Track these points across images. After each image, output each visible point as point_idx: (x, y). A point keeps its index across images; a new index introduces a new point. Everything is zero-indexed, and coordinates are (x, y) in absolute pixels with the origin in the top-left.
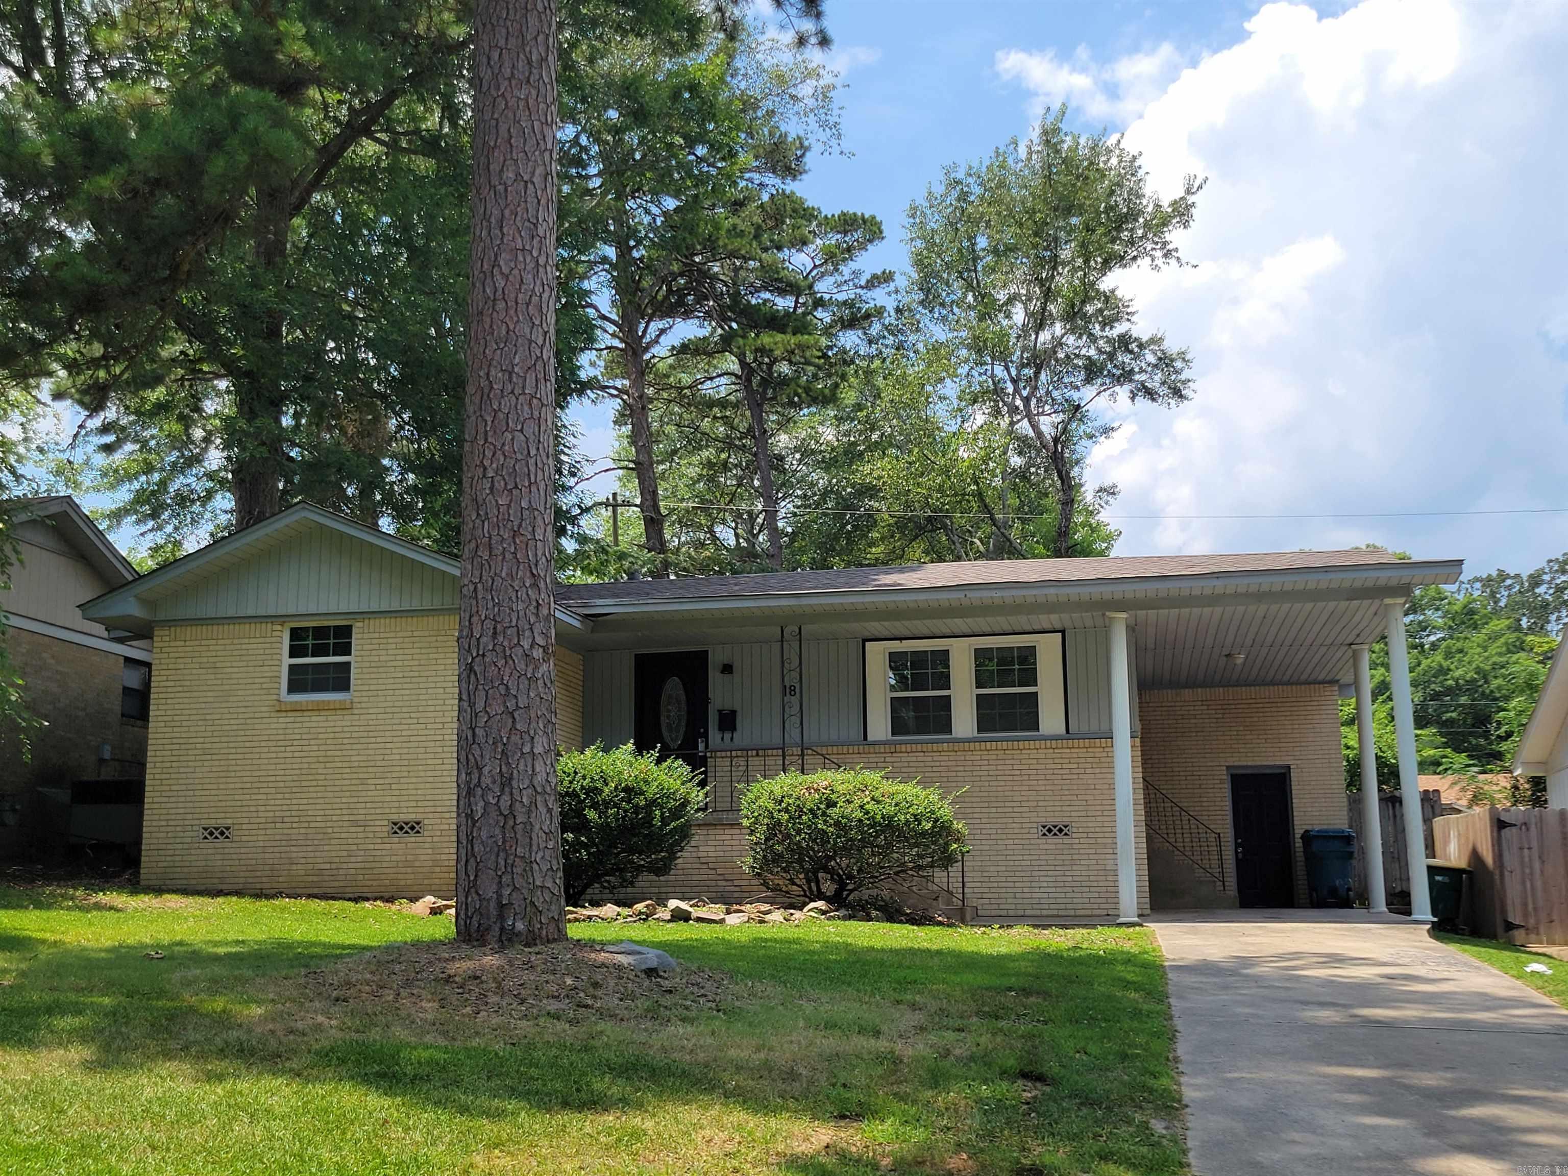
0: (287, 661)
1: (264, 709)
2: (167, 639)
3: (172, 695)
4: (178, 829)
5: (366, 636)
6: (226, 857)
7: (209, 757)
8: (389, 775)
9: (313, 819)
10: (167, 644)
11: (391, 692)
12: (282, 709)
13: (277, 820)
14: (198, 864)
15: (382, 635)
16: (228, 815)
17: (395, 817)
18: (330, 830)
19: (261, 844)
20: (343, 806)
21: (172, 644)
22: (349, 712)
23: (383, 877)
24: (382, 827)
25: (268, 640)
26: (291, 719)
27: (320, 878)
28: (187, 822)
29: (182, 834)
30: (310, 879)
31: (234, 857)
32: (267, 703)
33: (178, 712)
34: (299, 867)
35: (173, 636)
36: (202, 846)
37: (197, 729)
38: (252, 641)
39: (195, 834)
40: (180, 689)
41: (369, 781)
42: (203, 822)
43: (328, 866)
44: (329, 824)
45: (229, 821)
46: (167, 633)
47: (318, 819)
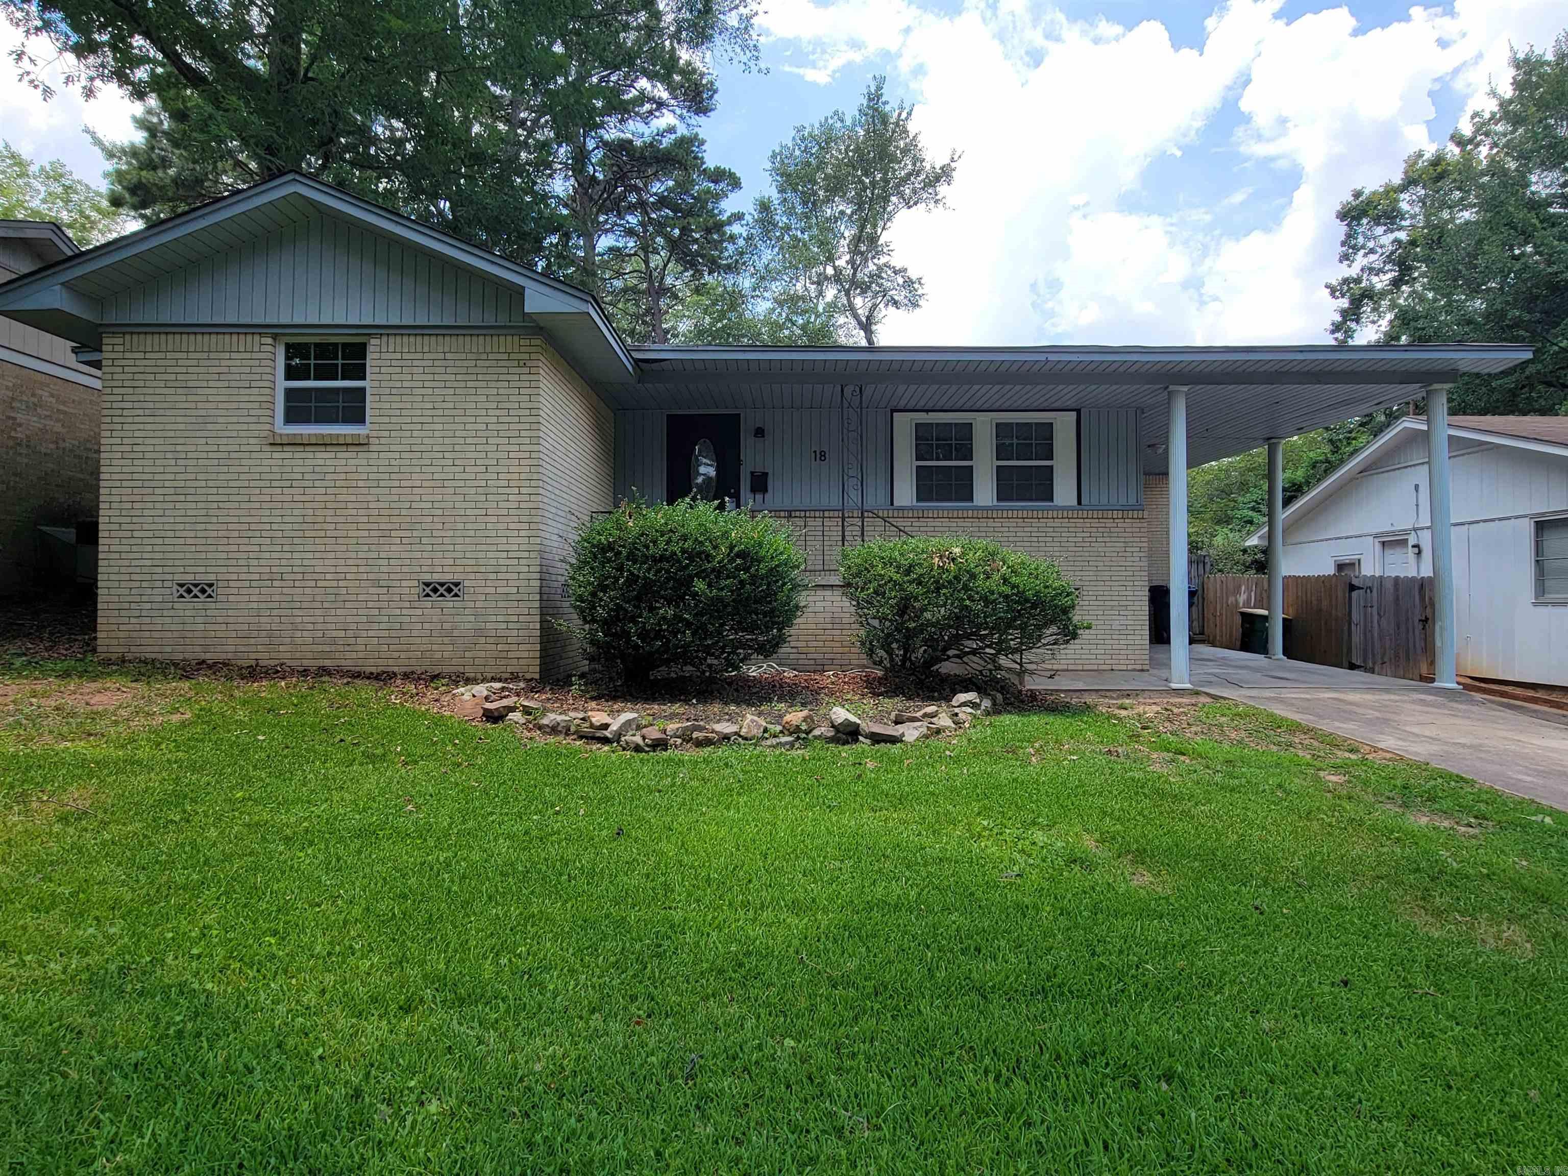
0: (282, 384)
1: (252, 441)
2: (121, 348)
3: (130, 420)
4: (144, 584)
5: (384, 356)
6: (209, 620)
7: (182, 498)
8: (418, 526)
9: (322, 576)
10: (120, 355)
11: (419, 427)
12: (277, 444)
13: (275, 576)
14: (173, 627)
15: (405, 356)
16: (209, 569)
17: (427, 577)
18: (344, 591)
19: (255, 605)
20: (359, 562)
21: (128, 355)
22: (365, 448)
23: (413, 648)
24: (410, 588)
25: (255, 356)
26: (290, 455)
27: (333, 648)
28: (155, 577)
29: (149, 591)
30: (320, 648)
31: (220, 620)
32: (256, 434)
33: (140, 441)
34: (305, 634)
35: (128, 346)
36: (176, 606)
37: (165, 462)
38: (234, 355)
39: (168, 591)
40: (141, 412)
41: (393, 534)
42: (177, 577)
43: (342, 634)
44: (341, 583)
45: (212, 577)
46: (121, 341)
47: (328, 576)
